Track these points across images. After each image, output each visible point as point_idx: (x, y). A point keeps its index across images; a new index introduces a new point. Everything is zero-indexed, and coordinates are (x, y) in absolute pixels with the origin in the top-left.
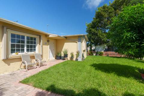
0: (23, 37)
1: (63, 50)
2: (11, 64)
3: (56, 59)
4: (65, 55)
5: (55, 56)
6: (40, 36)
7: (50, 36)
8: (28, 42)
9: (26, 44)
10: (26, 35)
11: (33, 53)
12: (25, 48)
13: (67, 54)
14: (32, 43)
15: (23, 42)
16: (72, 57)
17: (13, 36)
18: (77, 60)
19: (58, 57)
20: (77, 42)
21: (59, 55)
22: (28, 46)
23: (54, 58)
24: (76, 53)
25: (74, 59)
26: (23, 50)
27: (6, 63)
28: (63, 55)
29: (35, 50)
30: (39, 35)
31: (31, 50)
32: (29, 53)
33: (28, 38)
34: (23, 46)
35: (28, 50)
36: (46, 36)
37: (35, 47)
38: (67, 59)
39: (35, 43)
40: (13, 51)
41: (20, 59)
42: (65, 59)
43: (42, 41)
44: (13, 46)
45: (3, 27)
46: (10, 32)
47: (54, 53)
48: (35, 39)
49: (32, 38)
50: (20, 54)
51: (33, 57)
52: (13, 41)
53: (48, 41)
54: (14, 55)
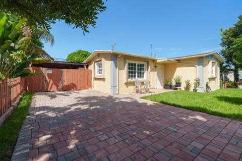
0: (135, 65)
1: (174, 77)
2: (129, 87)
3: (164, 88)
4: (177, 83)
5: (163, 84)
6: (148, 62)
7: (158, 61)
8: (138, 69)
9: (137, 71)
10: (137, 63)
11: (142, 79)
12: (137, 75)
13: (180, 83)
14: (141, 69)
15: (135, 69)
16: (188, 87)
17: (129, 64)
18: (195, 90)
19: (167, 86)
20: (195, 67)
21: (169, 84)
22: (138, 73)
23: (162, 88)
24: (195, 82)
25: (191, 89)
26: (135, 76)
27: (126, 85)
28: (174, 84)
29: (143, 76)
30: (147, 61)
31: (141, 77)
32: (140, 79)
33: (138, 66)
34: (135, 73)
35: (138, 77)
36: (154, 61)
37: (143, 73)
38: (180, 89)
39: (143, 69)
40: (129, 77)
41: (133, 84)
42: (177, 89)
43: (149, 67)
44: (129, 73)
45: (125, 59)
46: (128, 62)
47: (163, 80)
48: (143, 65)
49: (141, 65)
50: (133, 80)
51: (142, 83)
52: (129, 69)
53: (155, 67)
54: (130, 80)
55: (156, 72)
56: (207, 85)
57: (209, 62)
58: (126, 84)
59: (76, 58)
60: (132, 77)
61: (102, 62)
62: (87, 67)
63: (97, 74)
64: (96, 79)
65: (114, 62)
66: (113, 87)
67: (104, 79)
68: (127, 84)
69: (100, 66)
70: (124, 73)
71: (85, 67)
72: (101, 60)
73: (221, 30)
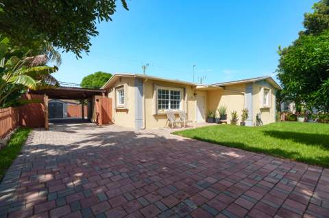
0: (167, 92)
1: (219, 108)
2: (159, 120)
3: (207, 121)
4: (221, 115)
5: (205, 116)
6: (185, 89)
7: (198, 87)
8: (172, 97)
9: (170, 100)
10: (170, 89)
11: (176, 110)
12: (169, 104)
13: (226, 115)
14: (175, 98)
15: (168, 98)
16: (234, 120)
17: (159, 91)
18: (243, 124)
19: (210, 119)
20: (243, 94)
21: (212, 116)
22: (171, 103)
23: (204, 121)
24: (242, 113)
25: (239, 123)
26: (167, 107)
27: (156, 118)
28: (218, 116)
29: (178, 107)
30: (184, 87)
31: (175, 107)
32: (174, 110)
33: (172, 92)
34: (167, 103)
35: (172, 107)
36: (193, 87)
37: (178, 103)
38: (226, 122)
39: (179, 98)
40: (160, 107)
41: (165, 116)
42: (221, 123)
43: (186, 95)
44: (160, 102)
45: (153, 84)
46: (158, 88)
47: (204, 111)
48: (179, 93)
49: (175, 93)
50: (165, 111)
51: (177, 115)
52: (159, 97)
53: (195, 94)
54: (161, 111)
55: (196, 102)
56: (257, 117)
57: (260, 88)
58: (155, 116)
59: (94, 82)
60: (163, 107)
61: (125, 88)
62: (106, 94)
63: (119, 104)
64: (117, 111)
65: (139, 89)
66: (138, 120)
67: (126, 111)
68: (157, 116)
69: (122, 93)
70: (152, 102)
71: (104, 94)
72: (122, 86)
73: (279, 48)
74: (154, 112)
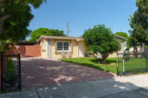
2: (58, 55)
3: (84, 56)
4: (89, 53)
6: (71, 41)
9: (63, 46)
10: (63, 42)
11: (67, 51)
12: (63, 48)
14: (66, 45)
15: (62, 45)
17: (58, 43)
22: (64, 48)
26: (62, 50)
29: (68, 49)
31: (66, 49)
33: (64, 43)
34: (62, 47)
35: (64, 50)
37: (68, 47)
39: (68, 45)
41: (60, 53)
43: (72, 44)
44: (58, 47)
45: (55, 40)
46: (57, 42)
48: (68, 43)
49: (66, 43)
51: (66, 53)
52: (58, 45)
53: (77, 43)
54: (58, 51)
55: (78, 47)
60: (60, 49)
63: (43, 48)
66: (48, 54)
67: (45, 51)
68: (56, 53)
70: (54, 48)
71: (38, 44)
72: (44, 41)
74: (55, 52)
